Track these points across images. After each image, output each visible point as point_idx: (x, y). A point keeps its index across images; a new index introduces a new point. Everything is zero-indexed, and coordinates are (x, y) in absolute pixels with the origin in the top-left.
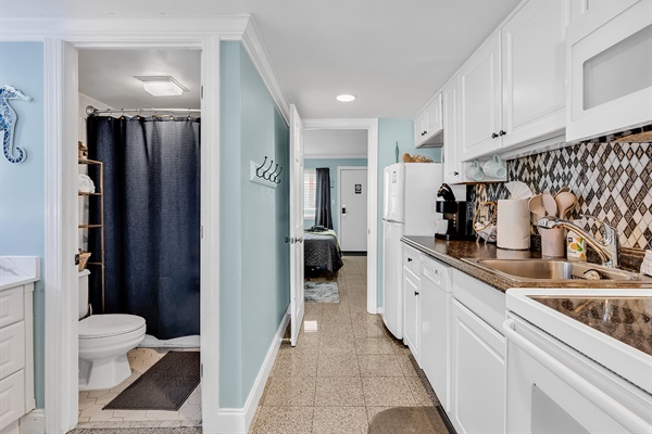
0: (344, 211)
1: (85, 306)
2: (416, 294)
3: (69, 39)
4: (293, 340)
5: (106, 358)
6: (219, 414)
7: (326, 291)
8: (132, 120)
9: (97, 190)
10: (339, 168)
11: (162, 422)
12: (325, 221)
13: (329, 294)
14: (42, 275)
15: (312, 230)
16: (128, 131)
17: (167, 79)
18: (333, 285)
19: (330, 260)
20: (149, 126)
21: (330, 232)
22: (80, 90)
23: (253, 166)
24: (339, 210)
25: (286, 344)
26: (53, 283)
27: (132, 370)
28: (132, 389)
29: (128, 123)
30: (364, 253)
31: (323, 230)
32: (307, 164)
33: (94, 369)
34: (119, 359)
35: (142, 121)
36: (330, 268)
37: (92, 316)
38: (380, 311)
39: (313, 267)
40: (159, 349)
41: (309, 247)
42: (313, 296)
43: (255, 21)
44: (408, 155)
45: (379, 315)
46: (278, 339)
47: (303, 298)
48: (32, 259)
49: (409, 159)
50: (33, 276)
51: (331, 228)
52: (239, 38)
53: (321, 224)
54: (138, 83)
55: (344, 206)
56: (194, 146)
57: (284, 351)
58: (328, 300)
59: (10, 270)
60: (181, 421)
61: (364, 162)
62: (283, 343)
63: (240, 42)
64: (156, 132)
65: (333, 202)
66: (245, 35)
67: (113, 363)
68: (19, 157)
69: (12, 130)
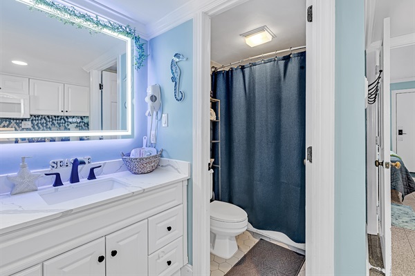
0: (401, 132)
3: (206, 10)
8: (236, 69)
9: (217, 119)
10: (394, 92)
14: (191, 176)
16: (234, 77)
17: (262, 29)
18: (406, 209)
20: (247, 71)
24: (395, 132)
26: (197, 182)
27: (238, 247)
29: (234, 71)
34: (231, 238)
35: (243, 68)
37: (215, 201)
48: (186, 164)
50: (186, 176)
56: (280, 80)
58: (410, 227)
59: (177, 169)
64: (251, 73)
67: (228, 240)
68: (180, 97)
69: (177, 80)
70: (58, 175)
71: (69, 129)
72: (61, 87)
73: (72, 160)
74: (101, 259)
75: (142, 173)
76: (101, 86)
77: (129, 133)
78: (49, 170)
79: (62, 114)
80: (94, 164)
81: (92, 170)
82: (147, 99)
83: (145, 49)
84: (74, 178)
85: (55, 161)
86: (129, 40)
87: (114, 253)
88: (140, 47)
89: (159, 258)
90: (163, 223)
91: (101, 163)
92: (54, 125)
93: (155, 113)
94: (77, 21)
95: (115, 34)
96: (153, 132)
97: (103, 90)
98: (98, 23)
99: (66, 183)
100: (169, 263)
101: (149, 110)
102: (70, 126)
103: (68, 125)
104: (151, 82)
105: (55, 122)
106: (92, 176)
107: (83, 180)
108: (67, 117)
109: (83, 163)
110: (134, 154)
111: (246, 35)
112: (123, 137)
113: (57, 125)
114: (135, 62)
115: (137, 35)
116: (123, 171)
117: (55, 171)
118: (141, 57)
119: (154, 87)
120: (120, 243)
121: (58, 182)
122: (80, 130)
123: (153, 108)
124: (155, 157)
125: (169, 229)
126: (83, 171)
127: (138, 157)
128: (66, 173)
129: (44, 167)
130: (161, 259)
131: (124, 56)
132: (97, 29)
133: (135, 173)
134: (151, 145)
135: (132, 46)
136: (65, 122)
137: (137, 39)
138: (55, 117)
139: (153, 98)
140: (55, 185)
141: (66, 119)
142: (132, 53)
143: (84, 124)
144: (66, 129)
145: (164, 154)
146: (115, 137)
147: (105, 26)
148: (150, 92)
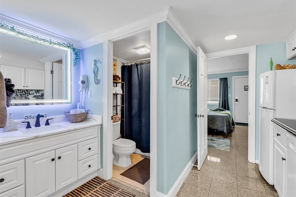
0: (237, 100)
1: (119, 135)
2: (284, 159)
3: (110, 39)
4: (199, 167)
5: (123, 155)
6: (157, 194)
7: (222, 143)
8: (134, 65)
9: (123, 92)
10: (233, 77)
11: (137, 188)
12: (225, 105)
13: (224, 145)
14: (103, 123)
15: (216, 110)
16: (133, 70)
17: (143, 47)
18: (227, 141)
19: (225, 127)
20: (139, 67)
21: (227, 112)
22: (113, 55)
23: (174, 79)
24: (234, 100)
25: (195, 168)
27: (132, 162)
28: (130, 170)
30: (246, 125)
31: (223, 110)
32: (210, 77)
33: (120, 159)
34: (127, 157)
35: (137, 65)
36: (225, 131)
37: (121, 139)
38: (258, 162)
39: (216, 130)
40: (142, 156)
41: (211, 119)
42: (214, 145)
43: (172, 9)
44: (279, 65)
45: (257, 165)
46: (190, 164)
47: (206, 146)
48: (100, 117)
49: (280, 67)
50: (99, 123)
51: (228, 109)
52: (165, 20)
53: (222, 107)
54: (135, 50)
55: (237, 98)
57: (194, 171)
58: (222, 149)
59: (95, 120)
60: (143, 190)
61: (246, 73)
62: (194, 167)
63: (166, 22)
64: (141, 69)
65: (230, 96)
66: (168, 18)
67: (125, 158)
68: (98, 82)
69: (96, 73)
70: (28, 123)
71: (29, 98)
72: (23, 70)
73: (36, 115)
74: (53, 160)
75: (76, 122)
76: (52, 72)
77: (69, 101)
78: (23, 120)
79: (24, 88)
80: (48, 117)
81: (47, 120)
82: (80, 82)
83: (78, 54)
84: (38, 124)
85: (27, 115)
86: (69, 51)
87: (60, 158)
88: (76, 54)
89: (84, 163)
90: (87, 146)
91: (53, 117)
92: (18, 95)
93: (84, 90)
94: (39, 42)
95: (61, 48)
96: (83, 100)
97: (54, 74)
98: (51, 43)
99: (33, 127)
100: (90, 166)
101: (81, 89)
102: (29, 96)
103: (28, 96)
104: (82, 73)
105: (19, 94)
106: (47, 123)
107: (43, 126)
108: (27, 90)
109: (43, 116)
110: (72, 112)
111: (136, 49)
112: (66, 103)
113: (19, 95)
114: (73, 62)
115: (73, 47)
116: (66, 121)
117: (27, 121)
118: (76, 60)
119: (84, 76)
120: (63, 154)
121: (29, 126)
122: (36, 99)
123: (83, 88)
124: (84, 113)
125: (90, 149)
126: (43, 121)
127: (74, 113)
128: (33, 122)
129: (20, 119)
130: (85, 164)
131: (66, 56)
132: (50, 46)
133: (72, 122)
134: (83, 108)
135: (71, 54)
136: (26, 93)
137: (74, 49)
138: (18, 90)
139: (83, 82)
140: (26, 128)
141: (26, 92)
142: (71, 58)
143: (40, 95)
144: (26, 98)
145: (89, 112)
146: (61, 103)
147: (55, 44)
148: (81, 79)
